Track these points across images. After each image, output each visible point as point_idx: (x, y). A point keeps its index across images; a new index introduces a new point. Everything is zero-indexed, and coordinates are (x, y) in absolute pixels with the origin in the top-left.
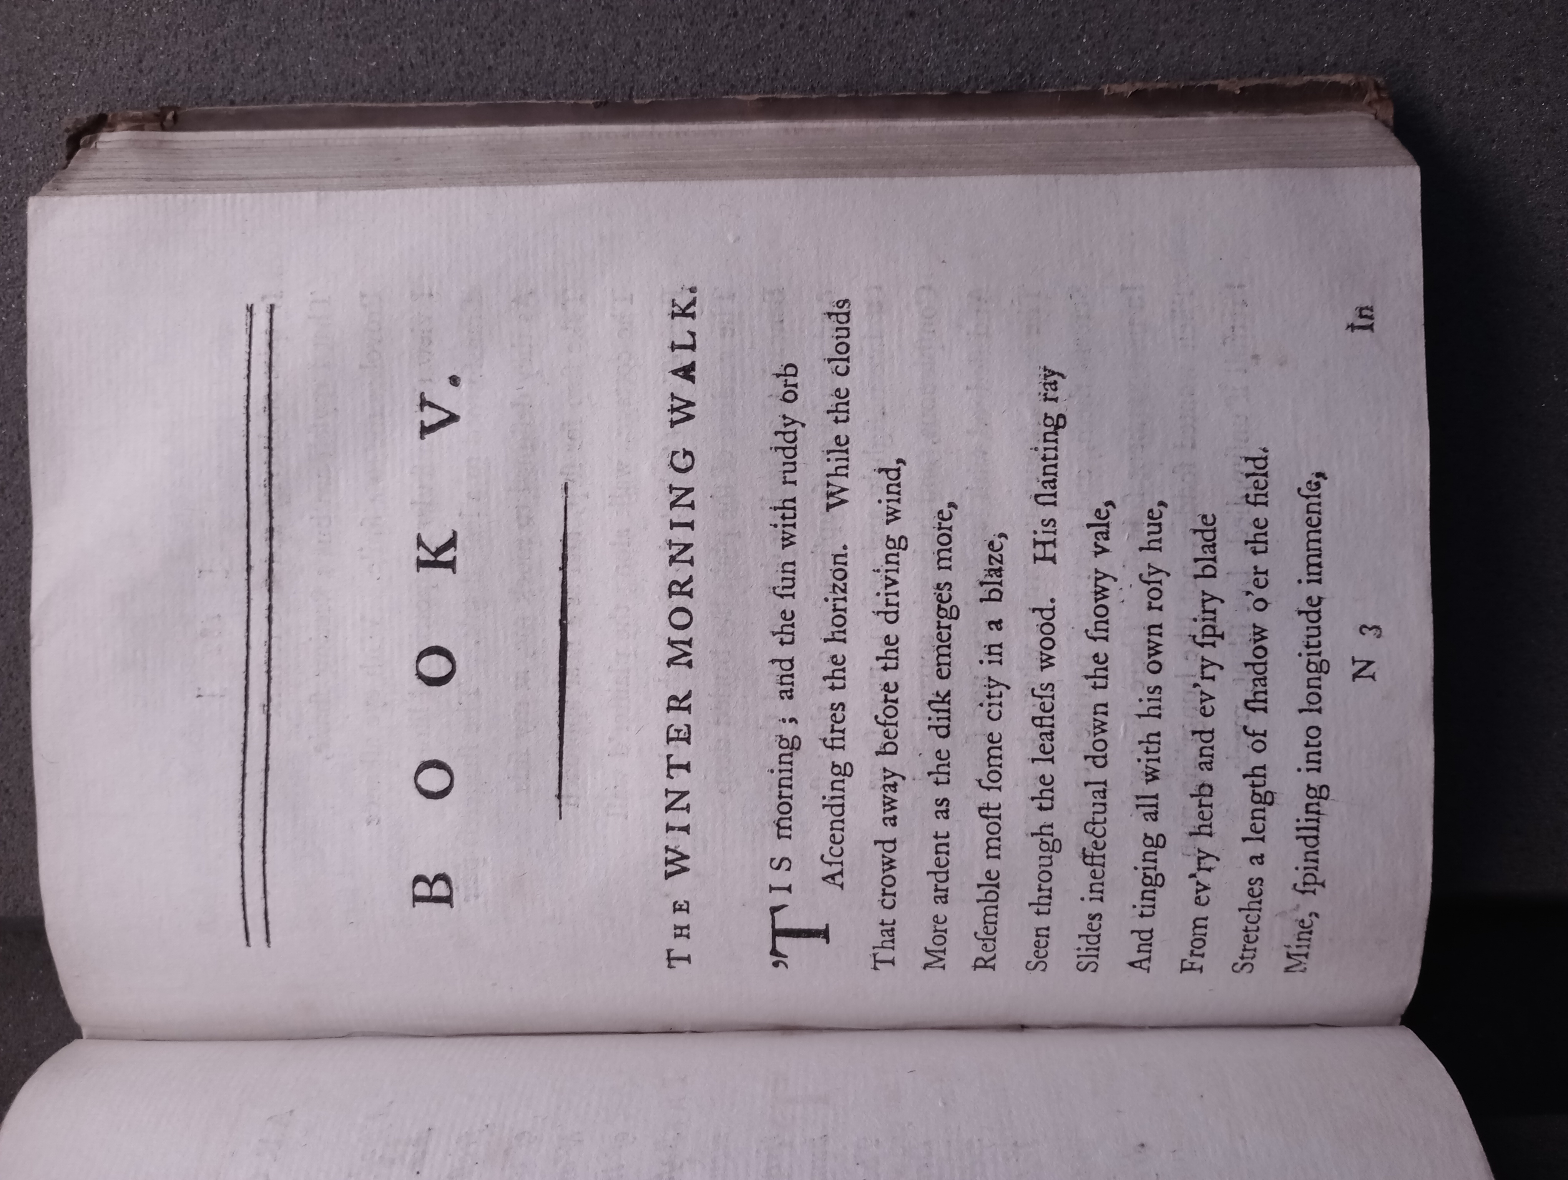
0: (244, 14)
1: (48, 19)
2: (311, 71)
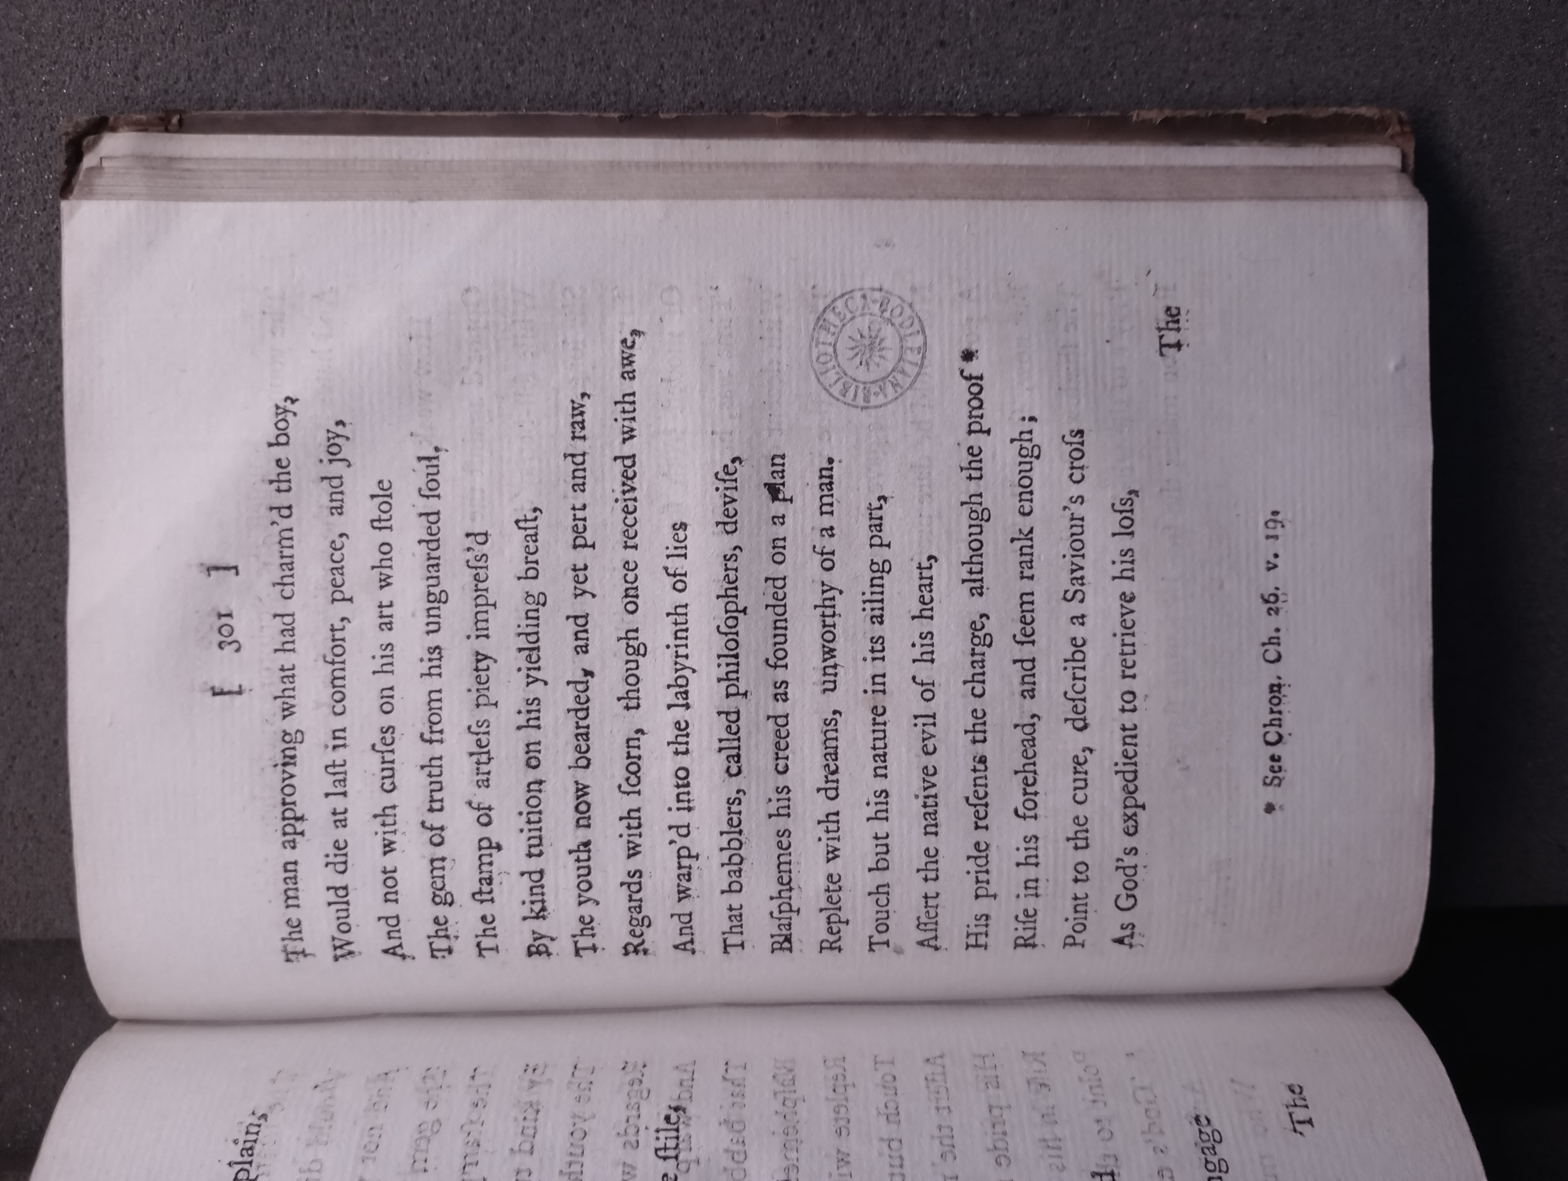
0: (246, 20)
1: (33, 19)
2: (319, 86)
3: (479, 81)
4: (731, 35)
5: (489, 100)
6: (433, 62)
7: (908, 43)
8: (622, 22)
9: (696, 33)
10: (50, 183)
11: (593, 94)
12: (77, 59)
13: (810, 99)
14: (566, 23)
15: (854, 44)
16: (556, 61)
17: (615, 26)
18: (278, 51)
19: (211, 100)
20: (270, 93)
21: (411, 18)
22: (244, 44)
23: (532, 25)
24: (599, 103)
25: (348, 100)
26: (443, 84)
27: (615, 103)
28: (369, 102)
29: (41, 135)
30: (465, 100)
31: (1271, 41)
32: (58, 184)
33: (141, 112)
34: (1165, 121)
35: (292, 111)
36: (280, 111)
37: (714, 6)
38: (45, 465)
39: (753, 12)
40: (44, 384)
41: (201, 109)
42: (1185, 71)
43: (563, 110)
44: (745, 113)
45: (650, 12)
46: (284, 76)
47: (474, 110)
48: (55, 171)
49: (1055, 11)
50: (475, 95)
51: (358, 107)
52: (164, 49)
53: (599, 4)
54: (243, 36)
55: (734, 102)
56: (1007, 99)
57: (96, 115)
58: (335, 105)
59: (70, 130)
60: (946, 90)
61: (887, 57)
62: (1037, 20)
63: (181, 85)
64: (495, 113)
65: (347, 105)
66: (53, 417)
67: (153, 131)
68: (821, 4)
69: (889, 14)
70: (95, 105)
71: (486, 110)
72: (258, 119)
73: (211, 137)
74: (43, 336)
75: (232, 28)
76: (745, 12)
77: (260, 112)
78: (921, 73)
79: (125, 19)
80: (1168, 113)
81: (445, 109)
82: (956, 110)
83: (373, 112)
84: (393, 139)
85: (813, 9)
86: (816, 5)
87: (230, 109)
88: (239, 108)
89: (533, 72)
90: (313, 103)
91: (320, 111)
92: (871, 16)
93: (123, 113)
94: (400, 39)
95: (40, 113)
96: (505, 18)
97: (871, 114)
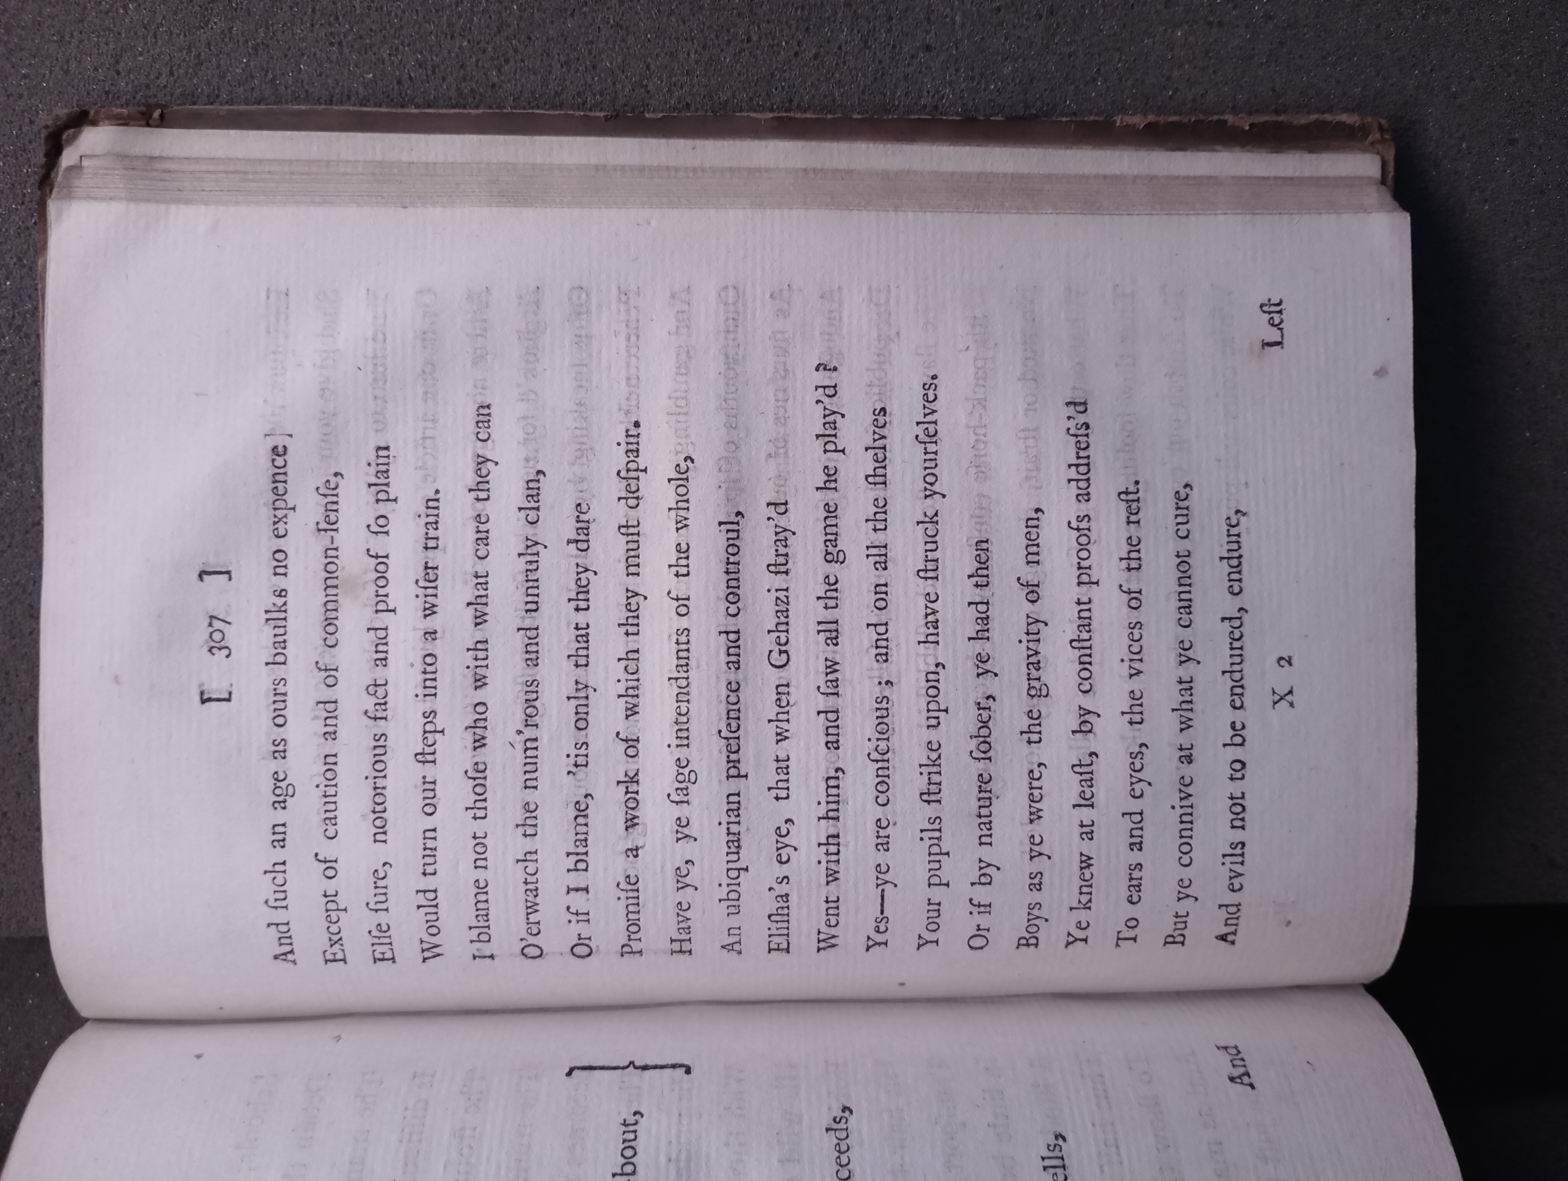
3: (465, 80)
4: (717, 36)
5: (474, 98)
6: (417, 60)
7: (894, 47)
8: (608, 23)
9: (682, 34)
10: (29, 177)
11: (579, 94)
12: (58, 53)
13: (795, 103)
14: (552, 22)
15: (840, 48)
16: (542, 60)
17: (601, 26)
18: (261, 46)
19: (193, 95)
20: (252, 89)
21: (396, 16)
22: (227, 40)
23: (518, 25)
24: (584, 104)
25: (332, 96)
26: (428, 82)
27: (601, 102)
28: (353, 98)
29: (20, 129)
30: (450, 98)
31: (1253, 49)
32: (37, 177)
33: (122, 106)
34: (1148, 126)
35: (274, 107)
36: (262, 107)
37: (701, 8)
38: (21, 460)
39: (739, 15)
40: (21, 379)
41: (184, 104)
42: (1169, 78)
43: (548, 109)
44: (730, 113)
45: (636, 13)
46: (267, 72)
47: (459, 108)
48: (34, 165)
49: (1041, 17)
50: (460, 94)
51: (342, 104)
52: (146, 44)
53: (586, 4)
54: (226, 31)
55: (720, 104)
56: (992, 104)
57: (76, 109)
58: (318, 101)
59: (50, 123)
60: (931, 94)
61: (873, 61)
62: (1022, 26)
63: (163, 80)
64: (480, 111)
65: (331, 102)
66: (30, 413)
67: (134, 126)
68: (807, 7)
69: (875, 18)
70: (75, 100)
71: (470, 108)
72: (241, 113)
73: (193, 131)
74: (20, 331)
75: (215, 23)
76: (732, 13)
77: (243, 107)
78: (906, 77)
79: (107, 13)
80: (1151, 118)
81: (429, 107)
82: (941, 114)
83: (357, 108)
84: (377, 135)
85: (799, 12)
86: (803, 8)
87: (212, 104)
88: (221, 104)
89: (518, 70)
90: (297, 100)
91: (303, 107)
92: (857, 19)
93: (104, 107)
94: (384, 37)
95: (19, 106)
96: (490, 17)
97: (856, 116)
